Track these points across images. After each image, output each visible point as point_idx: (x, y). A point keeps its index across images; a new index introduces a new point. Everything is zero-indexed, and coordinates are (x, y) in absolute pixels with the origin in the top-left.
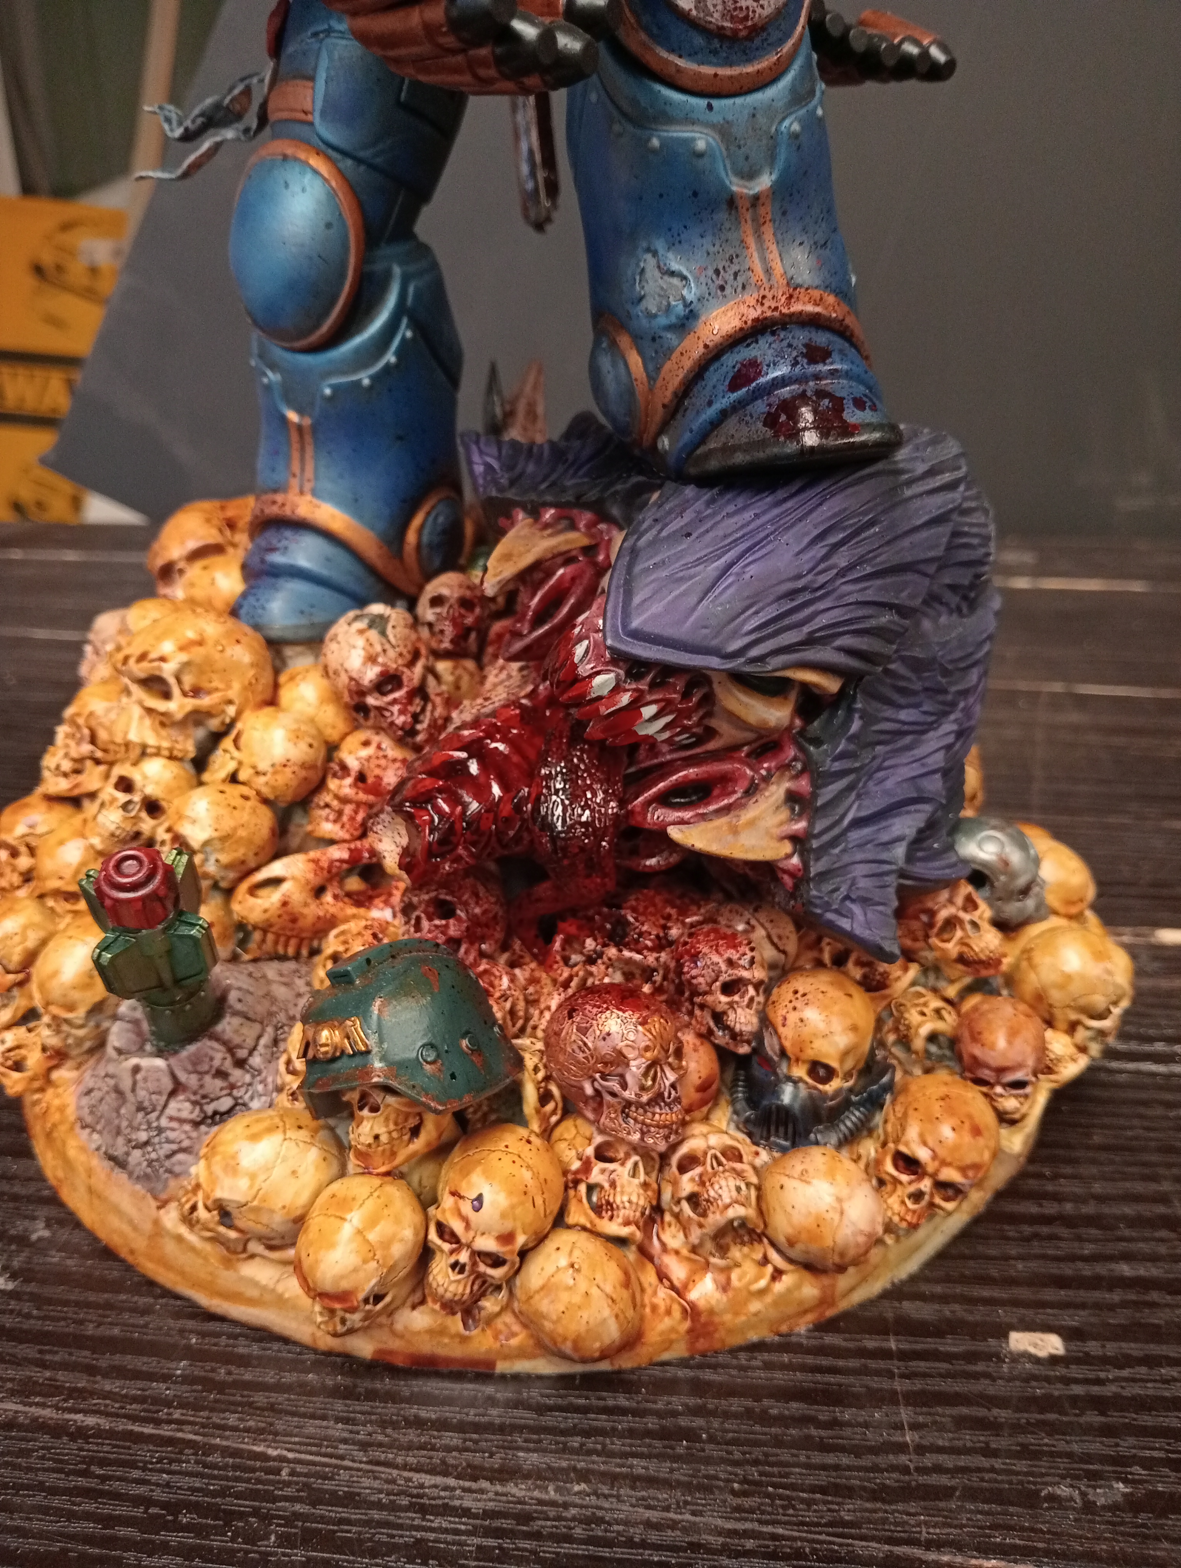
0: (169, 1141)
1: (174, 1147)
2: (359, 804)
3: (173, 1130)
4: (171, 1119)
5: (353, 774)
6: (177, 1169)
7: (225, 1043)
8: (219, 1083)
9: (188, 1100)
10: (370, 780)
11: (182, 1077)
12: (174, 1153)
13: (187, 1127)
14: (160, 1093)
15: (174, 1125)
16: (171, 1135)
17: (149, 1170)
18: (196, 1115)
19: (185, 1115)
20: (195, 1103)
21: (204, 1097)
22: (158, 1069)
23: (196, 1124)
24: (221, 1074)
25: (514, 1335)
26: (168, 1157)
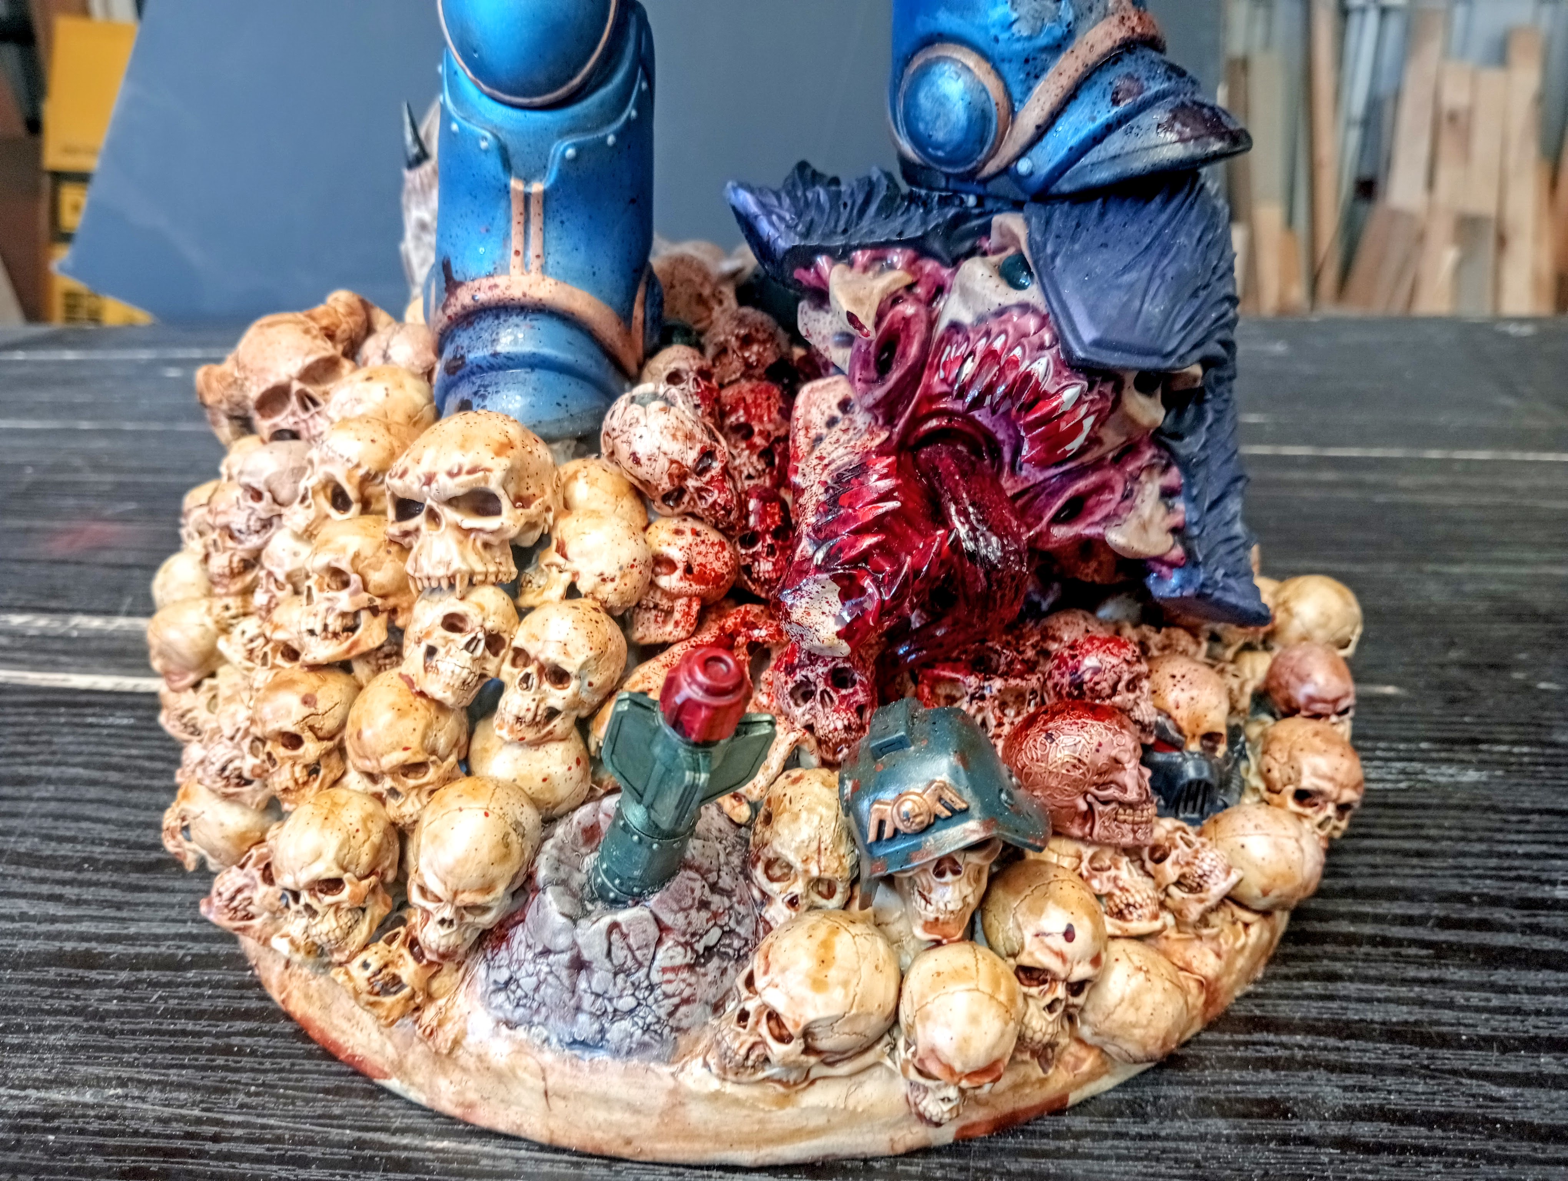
0: (667, 996)
1: (676, 1000)
2: (690, 597)
3: (670, 982)
4: (664, 970)
5: (681, 566)
6: (684, 1024)
7: (698, 870)
8: (704, 915)
9: (678, 943)
10: (696, 569)
11: (667, 918)
12: (677, 1007)
13: (685, 975)
14: (647, 946)
15: (670, 976)
16: (669, 989)
17: (647, 1038)
18: (689, 958)
19: (679, 961)
20: (685, 945)
21: (693, 935)
22: (640, 920)
23: (691, 967)
24: (704, 905)
25: (1083, 1060)
26: (671, 1014)
